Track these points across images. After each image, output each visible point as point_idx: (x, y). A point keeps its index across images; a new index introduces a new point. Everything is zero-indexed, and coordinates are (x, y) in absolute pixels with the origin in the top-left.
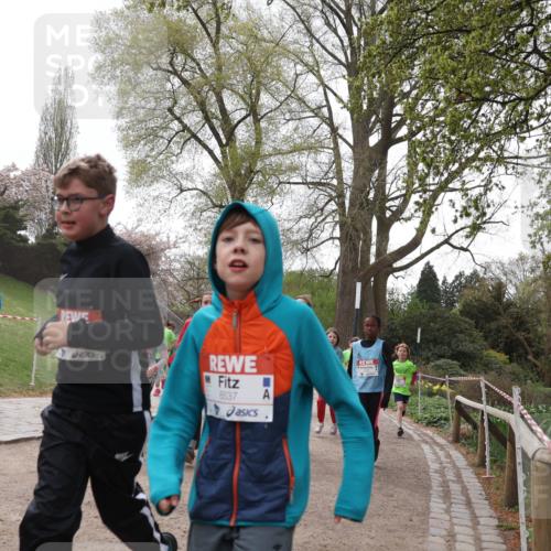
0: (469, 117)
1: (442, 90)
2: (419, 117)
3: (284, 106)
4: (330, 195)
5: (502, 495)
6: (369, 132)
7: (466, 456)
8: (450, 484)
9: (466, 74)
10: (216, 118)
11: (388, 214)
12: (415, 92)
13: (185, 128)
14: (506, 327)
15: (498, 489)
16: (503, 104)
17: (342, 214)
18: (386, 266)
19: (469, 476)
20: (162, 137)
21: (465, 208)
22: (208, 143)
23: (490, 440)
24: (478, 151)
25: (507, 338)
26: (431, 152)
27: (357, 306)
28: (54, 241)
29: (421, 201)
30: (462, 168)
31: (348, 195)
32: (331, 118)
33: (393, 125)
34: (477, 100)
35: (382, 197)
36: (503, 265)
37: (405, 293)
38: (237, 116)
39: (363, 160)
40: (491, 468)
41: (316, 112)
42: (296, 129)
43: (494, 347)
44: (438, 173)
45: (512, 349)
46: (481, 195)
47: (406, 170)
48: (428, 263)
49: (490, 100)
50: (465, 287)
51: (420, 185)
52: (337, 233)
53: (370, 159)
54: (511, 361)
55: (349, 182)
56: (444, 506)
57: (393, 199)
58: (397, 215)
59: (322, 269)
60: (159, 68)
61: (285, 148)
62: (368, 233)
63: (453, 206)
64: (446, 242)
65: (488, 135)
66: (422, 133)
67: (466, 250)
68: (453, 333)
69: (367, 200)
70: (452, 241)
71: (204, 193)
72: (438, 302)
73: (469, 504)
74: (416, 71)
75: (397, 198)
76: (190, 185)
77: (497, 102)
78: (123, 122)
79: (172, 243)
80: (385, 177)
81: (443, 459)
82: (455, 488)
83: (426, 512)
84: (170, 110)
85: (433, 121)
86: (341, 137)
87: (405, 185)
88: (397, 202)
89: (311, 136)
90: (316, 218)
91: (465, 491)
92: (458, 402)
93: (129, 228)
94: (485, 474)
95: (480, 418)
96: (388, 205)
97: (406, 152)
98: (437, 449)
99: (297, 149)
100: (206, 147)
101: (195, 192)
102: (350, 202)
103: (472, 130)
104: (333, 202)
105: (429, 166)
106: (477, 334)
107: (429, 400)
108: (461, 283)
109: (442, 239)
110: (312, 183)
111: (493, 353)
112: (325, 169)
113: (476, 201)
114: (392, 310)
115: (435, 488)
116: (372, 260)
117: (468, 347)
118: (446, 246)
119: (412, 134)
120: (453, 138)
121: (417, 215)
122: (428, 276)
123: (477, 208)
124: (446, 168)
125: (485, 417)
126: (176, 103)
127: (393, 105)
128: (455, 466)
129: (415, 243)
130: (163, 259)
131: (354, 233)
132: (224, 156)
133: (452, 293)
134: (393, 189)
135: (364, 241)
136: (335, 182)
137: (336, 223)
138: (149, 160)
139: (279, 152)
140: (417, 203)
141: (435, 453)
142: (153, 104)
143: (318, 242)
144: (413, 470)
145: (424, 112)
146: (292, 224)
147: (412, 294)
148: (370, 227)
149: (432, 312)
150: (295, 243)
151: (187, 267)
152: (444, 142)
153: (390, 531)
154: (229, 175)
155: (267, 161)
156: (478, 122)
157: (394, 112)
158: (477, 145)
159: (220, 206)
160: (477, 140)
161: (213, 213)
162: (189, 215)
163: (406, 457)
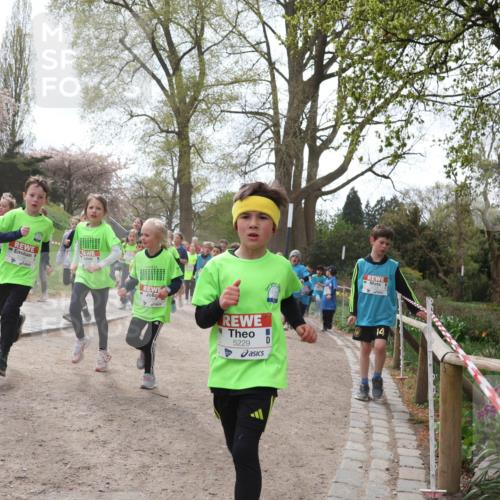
0: (394, 56)
1: (371, 31)
2: (350, 56)
3: (226, 41)
4: (267, 124)
5: (413, 394)
6: (303, 67)
9: (393, 16)
10: (164, 50)
11: (319, 143)
12: (346, 32)
13: (136, 58)
14: (421, 248)
15: (410, 388)
16: (426, 46)
17: (277, 141)
18: (316, 190)
19: (386, 377)
21: (387, 139)
22: (156, 73)
23: (405, 346)
24: (401, 88)
25: (421, 257)
26: (360, 87)
27: (290, 225)
28: (14, 160)
29: (350, 131)
30: (387, 102)
32: (269, 53)
33: (325, 62)
34: (402, 40)
35: (314, 127)
36: (420, 192)
37: (333, 214)
39: (297, 93)
40: (405, 371)
41: (256, 47)
42: (237, 62)
43: (410, 264)
44: (365, 107)
45: (425, 267)
46: (402, 127)
47: (336, 103)
48: (353, 189)
49: (413, 41)
50: (385, 210)
51: (349, 118)
52: (273, 159)
53: (304, 92)
54: (424, 278)
55: (285, 112)
57: (323, 129)
58: (326, 144)
60: (111, 2)
61: (227, 79)
62: (300, 159)
63: (379, 137)
64: (370, 170)
65: (410, 74)
66: (352, 69)
67: (387, 177)
69: (300, 130)
70: (374, 169)
71: (153, 119)
72: (361, 223)
73: (385, 401)
74: (348, 12)
75: (326, 128)
76: (140, 112)
77: (419, 43)
79: (122, 164)
80: (317, 108)
83: (347, 407)
84: (122, 41)
85: (361, 58)
86: (278, 71)
87: (335, 116)
89: (250, 70)
90: (254, 145)
94: (399, 375)
96: (318, 134)
97: (336, 86)
99: (237, 81)
101: (145, 117)
102: (285, 131)
103: (397, 69)
104: (269, 130)
105: (357, 100)
106: (396, 253)
108: (382, 207)
109: (367, 167)
110: (251, 113)
111: (408, 270)
112: (264, 100)
113: (398, 132)
114: (321, 230)
115: (355, 386)
116: (304, 184)
118: (370, 173)
119: (342, 70)
120: (380, 75)
121: (344, 144)
122: (353, 201)
123: (398, 138)
124: (373, 102)
125: (401, 326)
126: (126, 34)
127: (325, 44)
129: (342, 170)
130: (115, 179)
131: (287, 160)
132: (171, 85)
133: (374, 215)
134: (324, 120)
135: (297, 167)
136: (271, 112)
137: (272, 149)
139: (219, 83)
140: (346, 133)
141: (356, 356)
143: (255, 166)
144: (336, 371)
145: (353, 52)
146: (232, 149)
147: (338, 216)
148: (302, 155)
149: (356, 232)
150: (235, 167)
151: (137, 186)
152: (371, 79)
153: (316, 423)
154: (174, 103)
155: (210, 91)
156: (402, 62)
157: (327, 50)
158: (400, 83)
159: (168, 132)
160: (401, 78)
161: (160, 138)
162: (138, 139)
163: (331, 359)
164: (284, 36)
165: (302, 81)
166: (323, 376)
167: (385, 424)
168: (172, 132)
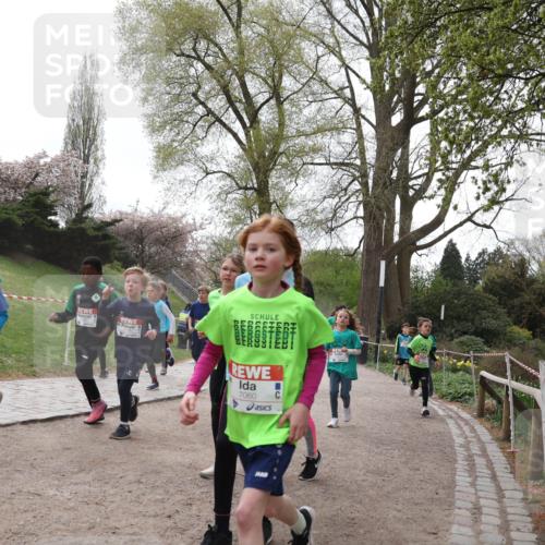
0: (492, 94)
1: (464, 68)
2: (441, 96)
3: (306, 88)
4: (353, 175)
5: (527, 468)
6: (391, 112)
7: (490, 430)
8: (475, 457)
9: (488, 51)
10: (240, 101)
11: (411, 193)
12: (437, 71)
13: (210, 112)
14: (530, 303)
16: (526, 81)
17: (366, 194)
18: (410, 244)
19: (494, 450)
20: (187, 122)
21: (484, 183)
22: (232, 126)
24: (500, 129)
25: (531, 314)
26: (454, 130)
27: (382, 284)
28: (83, 225)
29: (444, 178)
30: (486, 145)
31: (371, 174)
32: (353, 99)
33: (415, 105)
34: (499, 76)
35: (405, 176)
36: (526, 241)
37: (429, 270)
38: (260, 99)
39: (385, 141)
40: (516, 443)
41: (339, 93)
42: (319, 110)
43: (518, 322)
44: (461, 151)
45: (535, 325)
46: (501, 169)
47: (428, 148)
48: (451, 241)
49: (512, 76)
50: (488, 263)
51: (443, 163)
52: (361, 213)
53: (393, 138)
54: (534, 336)
55: (373, 162)
56: (469, 480)
57: (416, 178)
58: (420, 194)
59: (346, 249)
60: (183, 55)
61: (308, 129)
62: (391, 212)
63: (476, 183)
64: (470, 219)
65: (510, 112)
66: (444, 111)
67: (489, 227)
68: (476, 309)
69: (391, 180)
70: (475, 219)
71: (229, 175)
72: (461, 279)
73: (494, 477)
74: (438, 49)
75: (419, 177)
76: (214, 168)
77: (519, 78)
78: (149, 109)
79: (198, 224)
80: (408, 155)
81: (468, 433)
82: (480, 462)
83: (452, 485)
84: (195, 95)
85: (454, 98)
86: (364, 117)
87: (427, 162)
88: (420, 181)
89: (334, 117)
90: (340, 198)
91: (490, 465)
92: (483, 378)
93: (156, 211)
94: (509, 448)
95: (504, 393)
96: (411, 183)
97: (428, 131)
98: (462, 424)
99: (320, 130)
100: (230, 130)
101: (220, 174)
102: (373, 182)
104: (356, 182)
105: (451, 143)
106: (501, 310)
107: (453, 376)
108: (484, 260)
109: (465, 217)
110: (335, 164)
111: (516, 329)
112: (349, 150)
113: (496, 176)
114: (416, 288)
115: (460, 462)
116: (396, 239)
117: (491, 323)
118: (469, 223)
119: (434, 113)
120: (476, 115)
121: (439, 193)
122: (452, 254)
123: (496, 182)
124: (468, 146)
125: (510, 392)
126: (200, 87)
127: (415, 85)
128: (479, 440)
129: (438, 221)
130: (190, 241)
131: (378, 213)
132: (247, 135)
133: (475, 270)
134: (416, 167)
135: (388, 220)
136: (358, 162)
137: (360, 202)
138: (175, 144)
139: (300, 134)
140: (440, 180)
141: (460, 427)
142: (177, 90)
143: (341, 222)
144: (438, 445)
145: (445, 91)
146: (316, 204)
147: (435, 271)
148: (394, 206)
149: (456, 289)
150: (320, 223)
151: (214, 248)
152: (466, 120)
153: (416, 504)
154: (252, 157)
155: (291, 143)
156: (500, 99)
157: (416, 92)
158: (500, 123)
159: (246, 188)
160: (500, 116)
161: (238, 195)
162: (215, 197)
163: (431, 431)
164: (369, 80)
165: (391, 126)
166: (423, 452)
167: (496, 504)
168: (250, 189)
